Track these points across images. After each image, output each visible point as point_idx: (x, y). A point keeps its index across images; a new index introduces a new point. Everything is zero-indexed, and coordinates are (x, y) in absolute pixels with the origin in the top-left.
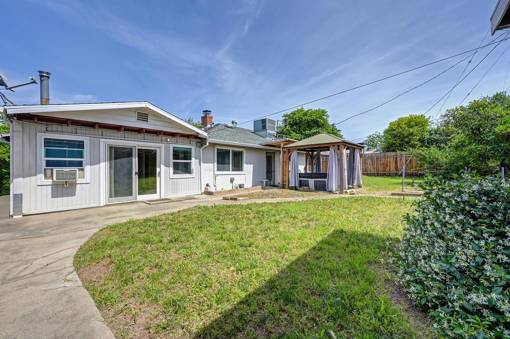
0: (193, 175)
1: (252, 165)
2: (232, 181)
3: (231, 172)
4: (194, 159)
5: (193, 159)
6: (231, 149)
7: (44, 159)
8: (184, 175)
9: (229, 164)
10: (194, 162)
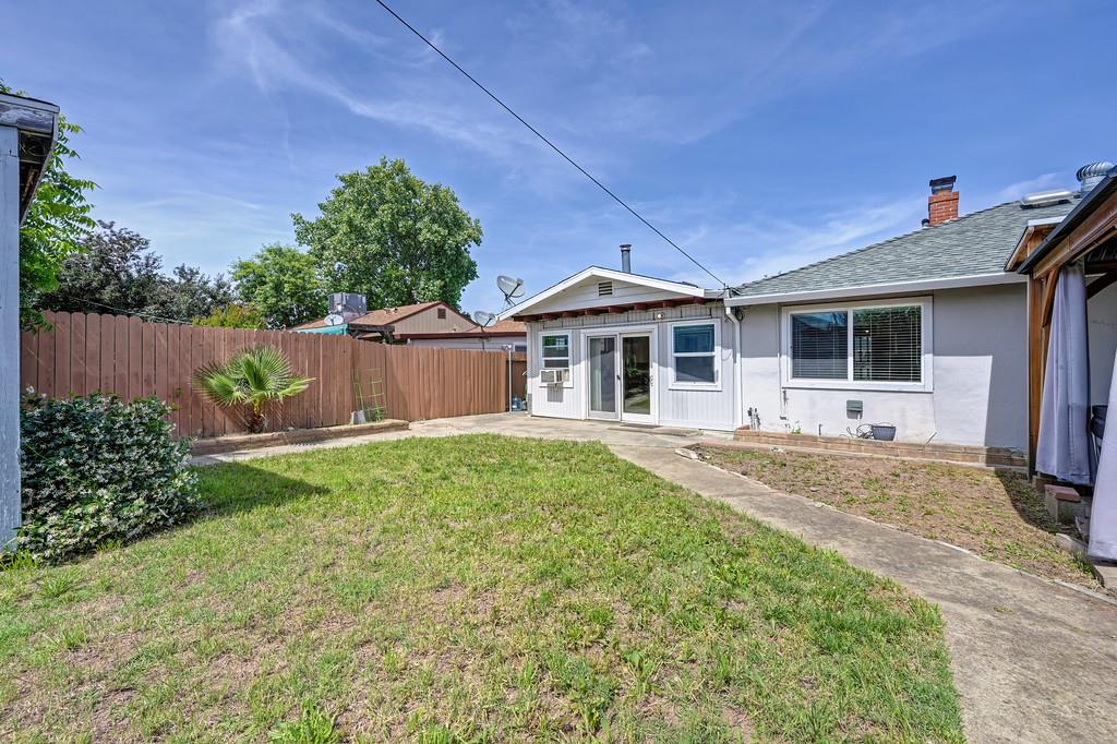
0: (718, 384)
1: (990, 359)
2: (855, 410)
3: (850, 382)
4: (720, 348)
5: (718, 349)
6: (851, 311)
7: (543, 359)
8: (697, 384)
9: (845, 356)
10: (719, 355)
